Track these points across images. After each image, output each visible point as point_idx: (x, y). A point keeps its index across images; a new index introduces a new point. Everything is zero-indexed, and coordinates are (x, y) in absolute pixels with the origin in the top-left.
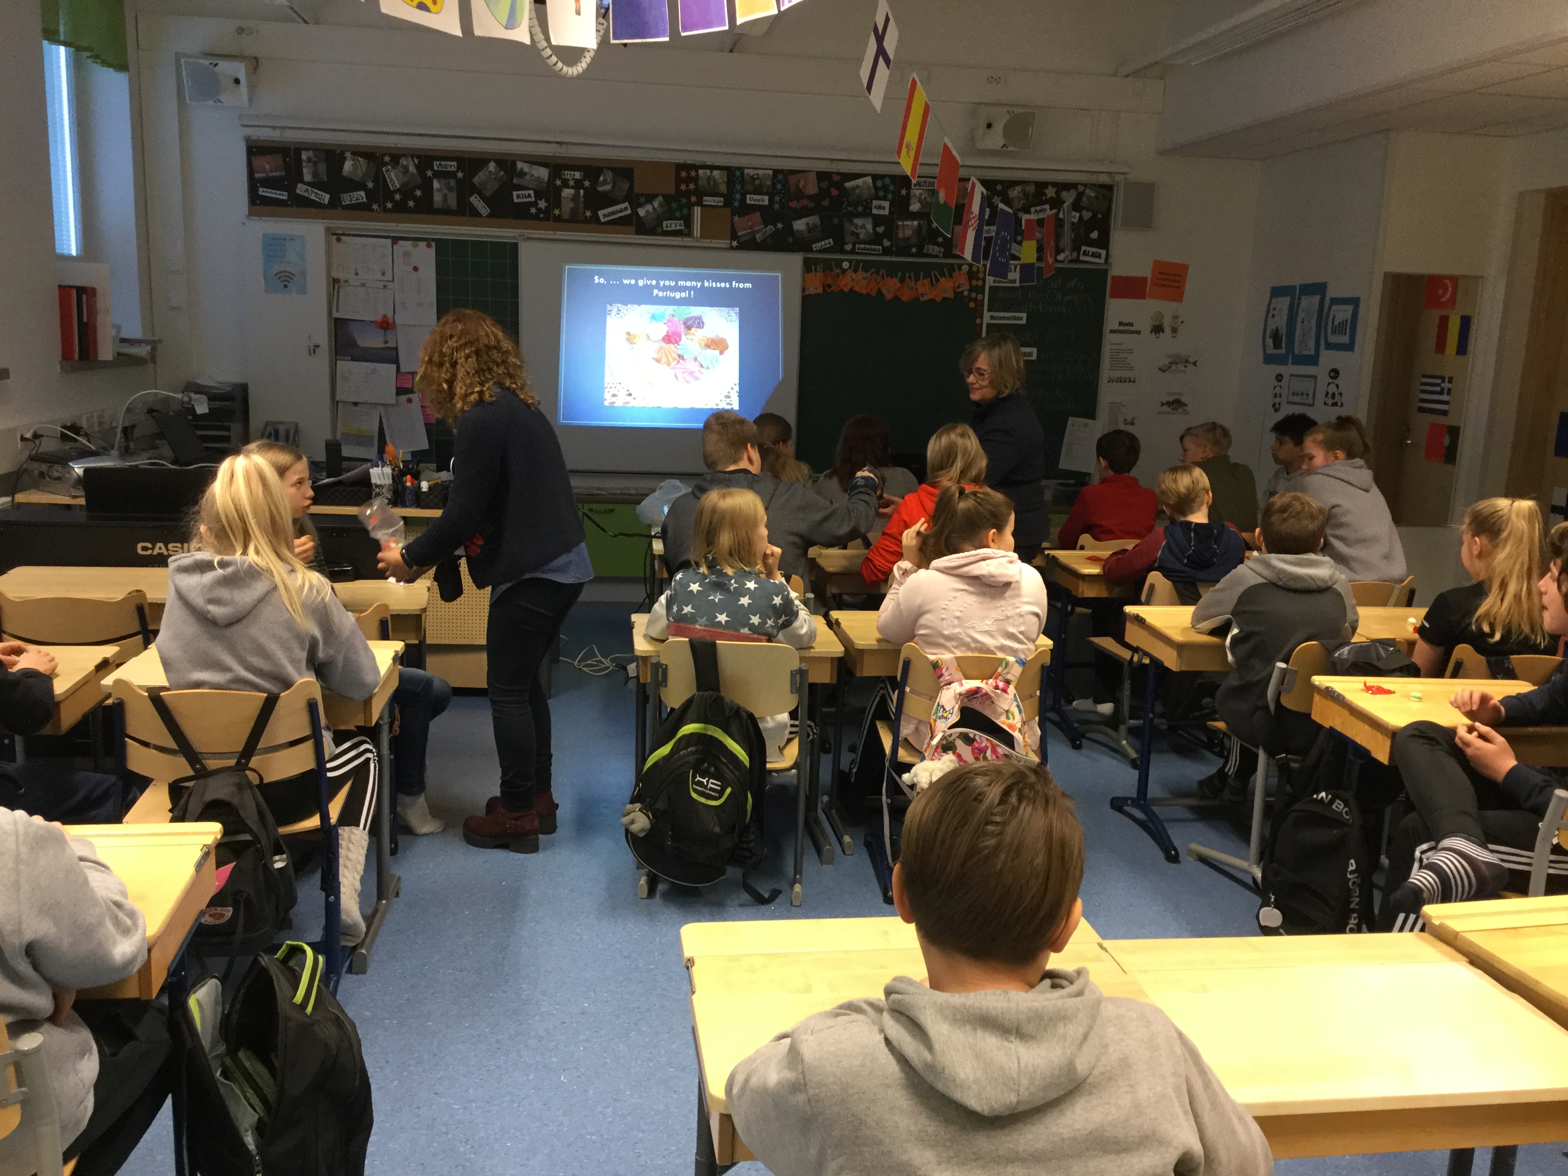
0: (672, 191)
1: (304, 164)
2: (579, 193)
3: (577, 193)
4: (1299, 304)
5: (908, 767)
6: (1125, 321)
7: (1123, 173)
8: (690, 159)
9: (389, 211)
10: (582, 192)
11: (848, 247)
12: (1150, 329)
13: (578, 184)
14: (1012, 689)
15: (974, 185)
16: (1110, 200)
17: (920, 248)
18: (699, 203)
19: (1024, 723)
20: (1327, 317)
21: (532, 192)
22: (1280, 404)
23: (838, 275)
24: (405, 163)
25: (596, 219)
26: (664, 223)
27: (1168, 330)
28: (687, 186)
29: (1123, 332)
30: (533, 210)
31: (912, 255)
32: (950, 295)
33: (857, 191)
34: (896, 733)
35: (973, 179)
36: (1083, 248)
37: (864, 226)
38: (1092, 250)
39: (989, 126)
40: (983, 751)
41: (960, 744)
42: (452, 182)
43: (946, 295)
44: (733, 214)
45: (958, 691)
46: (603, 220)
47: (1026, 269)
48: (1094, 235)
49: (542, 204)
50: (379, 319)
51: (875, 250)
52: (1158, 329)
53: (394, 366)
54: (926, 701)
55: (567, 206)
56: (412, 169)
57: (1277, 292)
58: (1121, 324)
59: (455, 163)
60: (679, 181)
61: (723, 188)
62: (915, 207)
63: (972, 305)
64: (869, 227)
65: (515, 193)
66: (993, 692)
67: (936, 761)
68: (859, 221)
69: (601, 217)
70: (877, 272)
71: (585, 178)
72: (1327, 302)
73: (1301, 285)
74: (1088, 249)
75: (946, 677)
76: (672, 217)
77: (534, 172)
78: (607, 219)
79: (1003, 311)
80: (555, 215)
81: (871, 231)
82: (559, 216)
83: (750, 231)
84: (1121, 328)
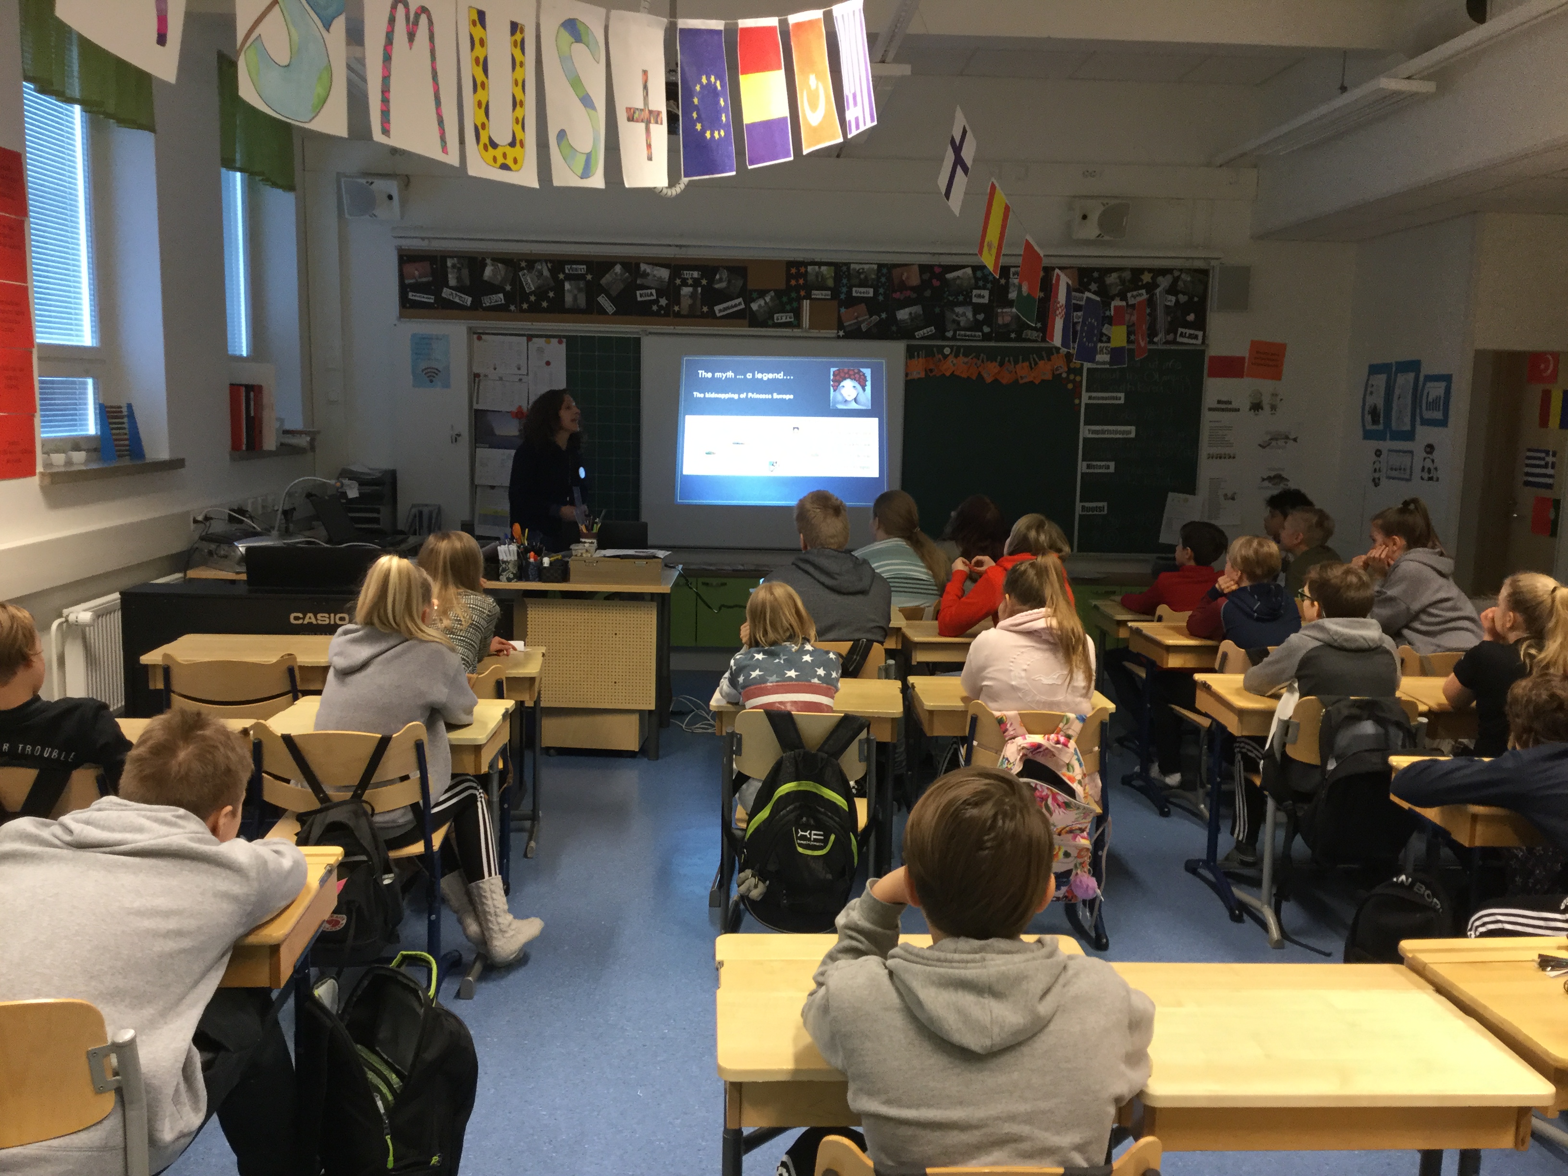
0: (783, 286)
1: (449, 270)
2: (697, 291)
3: (695, 291)
4: (1395, 380)
6: (1224, 399)
7: (1217, 259)
8: (800, 257)
9: (524, 311)
10: (699, 289)
12: (1248, 408)
13: (696, 283)
14: (1072, 744)
15: (1058, 276)
16: (1205, 284)
17: (1019, 333)
18: (808, 297)
19: (1084, 775)
20: (1422, 394)
21: (654, 291)
22: (1379, 479)
23: (940, 360)
24: (540, 267)
25: (712, 315)
26: (776, 316)
27: (1267, 407)
28: (797, 281)
29: (1223, 410)
30: (655, 308)
31: (1010, 340)
32: (1048, 376)
35: (1057, 268)
36: (1180, 330)
37: (965, 314)
38: (1188, 331)
39: (1085, 217)
42: (582, 284)
43: (1044, 377)
44: (840, 306)
45: (1021, 745)
46: (718, 315)
47: (1116, 354)
49: (663, 302)
50: (514, 409)
51: (975, 336)
52: (1256, 407)
54: (991, 753)
55: (686, 302)
56: (546, 273)
57: (1375, 369)
58: (1219, 402)
59: (585, 267)
60: (789, 277)
61: (830, 283)
62: (1013, 295)
63: (1070, 386)
64: (970, 315)
65: (638, 293)
66: (1053, 746)
68: (959, 310)
69: (717, 312)
70: (978, 357)
71: (702, 277)
72: (1422, 379)
73: (1396, 363)
74: (1184, 330)
75: (1011, 732)
76: (783, 311)
77: (655, 272)
78: (722, 314)
79: (1100, 392)
80: (675, 310)
81: (971, 319)
82: (679, 312)
83: (855, 321)
84: (1219, 406)
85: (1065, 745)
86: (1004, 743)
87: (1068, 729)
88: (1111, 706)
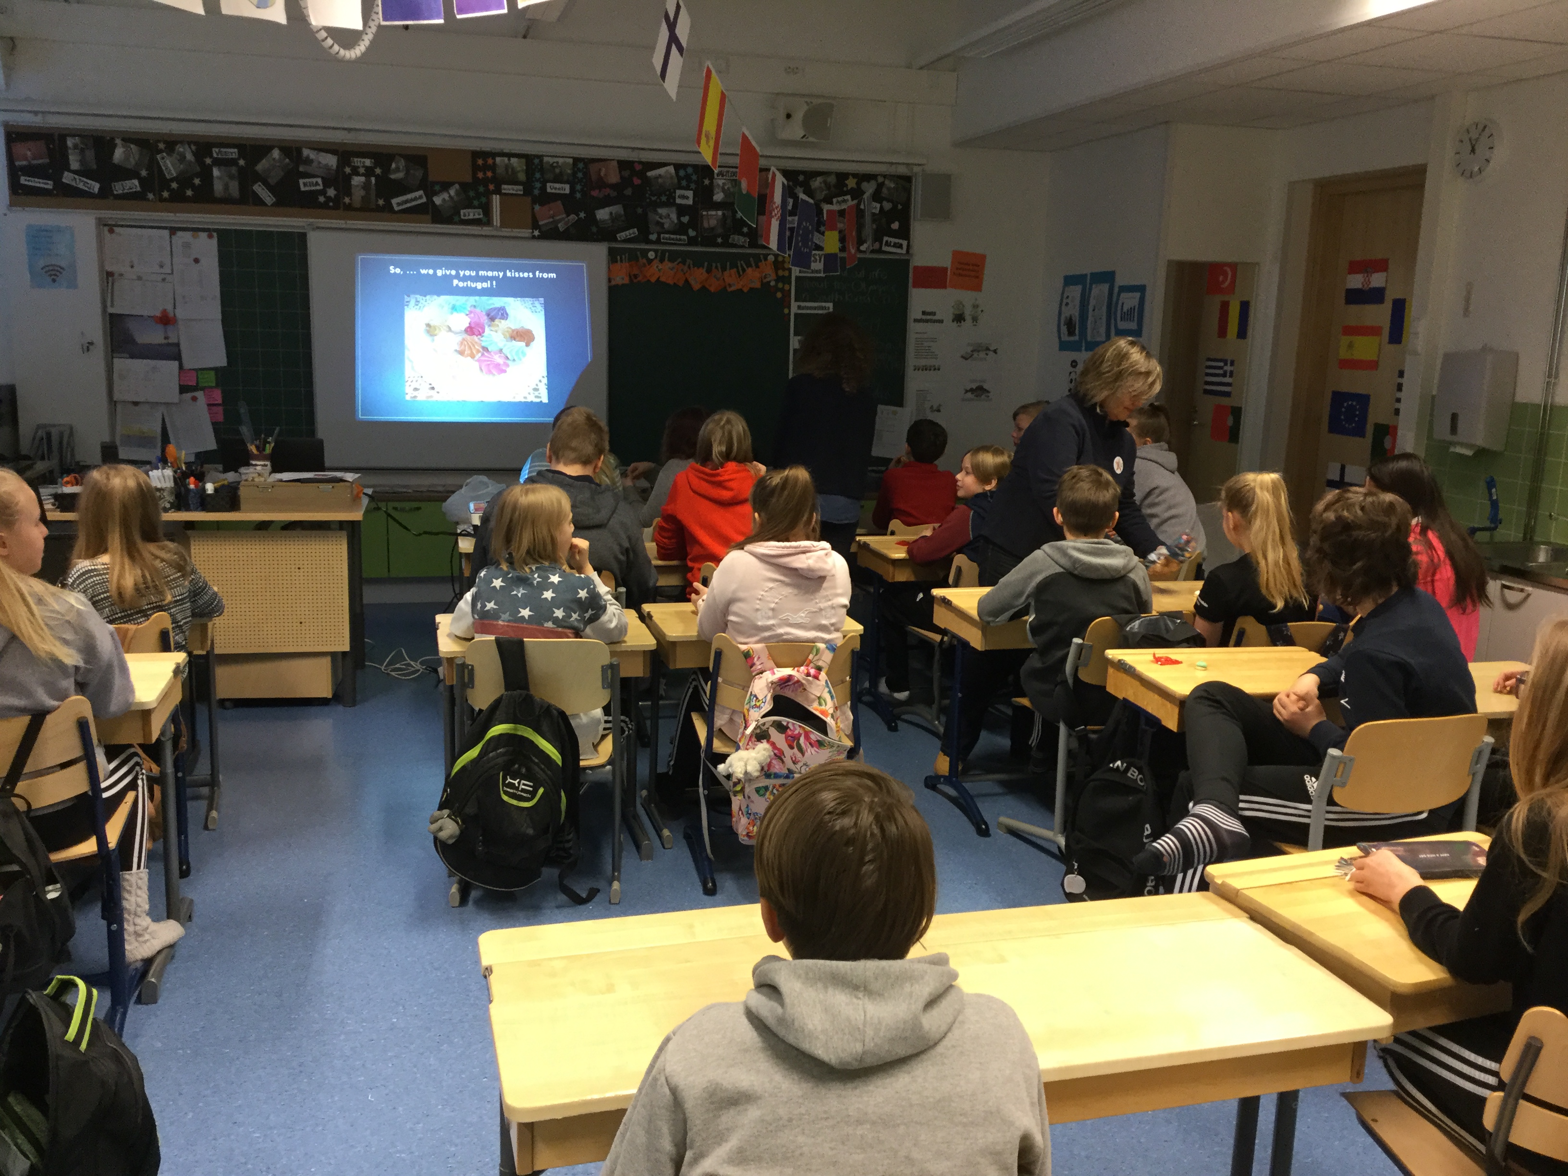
0: (468, 179)
1: (70, 151)
2: (370, 182)
3: (368, 181)
4: (1090, 291)
5: (723, 758)
6: (928, 310)
7: (919, 165)
8: (487, 146)
9: (165, 200)
10: (373, 179)
11: (653, 237)
12: (952, 318)
13: (369, 172)
14: (823, 676)
15: (774, 175)
16: (908, 192)
17: (726, 237)
18: (498, 191)
19: (836, 708)
20: (1117, 303)
21: (319, 180)
23: (644, 265)
24: (181, 150)
25: (389, 208)
26: (462, 212)
27: (968, 318)
28: (485, 174)
29: (927, 321)
30: (322, 199)
31: (717, 245)
32: (757, 285)
33: (660, 180)
34: (710, 723)
35: (773, 169)
36: (885, 239)
37: (668, 216)
38: (893, 240)
39: (789, 116)
40: (796, 738)
41: (774, 733)
42: (234, 170)
43: (753, 285)
44: (534, 202)
45: (770, 680)
46: (396, 209)
47: (830, 259)
48: (895, 226)
49: (331, 192)
50: (158, 314)
51: (680, 240)
52: (959, 318)
53: (176, 363)
54: (738, 691)
55: (358, 194)
56: (189, 157)
57: (1069, 281)
58: (924, 313)
59: (236, 150)
60: (475, 168)
61: (522, 177)
62: (719, 197)
63: (779, 295)
64: (674, 216)
65: (301, 181)
66: (804, 679)
67: (750, 750)
68: (662, 211)
69: (395, 206)
70: (684, 263)
71: (377, 164)
72: (1116, 290)
73: (1092, 274)
74: (889, 239)
75: (758, 666)
76: (470, 206)
77: (321, 159)
78: (401, 208)
79: (809, 301)
80: (345, 203)
81: (676, 221)
82: (350, 204)
83: (551, 220)
84: (924, 317)
85: (816, 677)
87: (819, 660)
88: (859, 628)
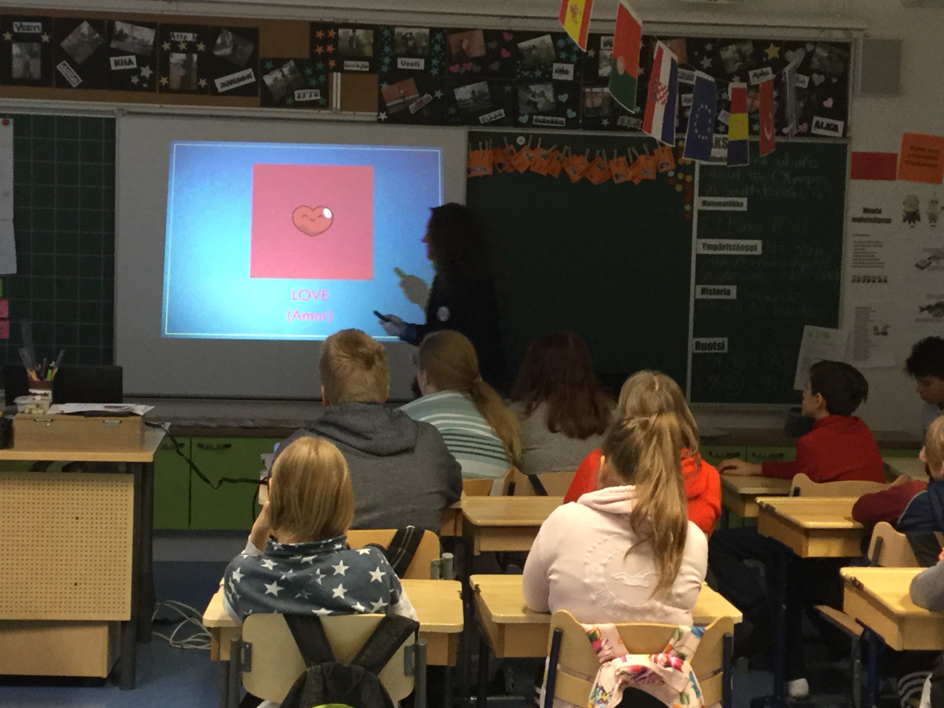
0: (306, 55)
2: (192, 60)
3: (189, 58)
6: (872, 207)
7: (860, 29)
8: (328, 17)
10: (195, 57)
11: (524, 119)
12: (901, 218)
13: (191, 48)
14: (687, 666)
15: (661, 51)
16: (846, 61)
17: (613, 120)
18: (339, 68)
21: (133, 58)
23: (512, 153)
25: (211, 90)
26: (296, 93)
27: (924, 218)
28: (325, 48)
29: (869, 220)
30: (135, 80)
31: (602, 128)
32: (652, 176)
33: (534, 52)
36: (816, 119)
37: (543, 94)
38: (826, 121)
42: (36, 47)
43: (645, 176)
44: (381, 81)
45: (617, 668)
46: (220, 90)
47: (736, 145)
48: (829, 103)
49: (146, 72)
51: (557, 122)
52: (912, 217)
54: (581, 682)
55: (177, 73)
58: (866, 211)
59: (40, 24)
60: (314, 42)
61: (368, 51)
62: (605, 71)
63: (679, 188)
64: (550, 95)
65: (112, 59)
66: (662, 670)
68: (536, 88)
69: (218, 86)
70: (560, 149)
71: (199, 40)
74: (821, 120)
75: (606, 652)
76: (306, 86)
77: (136, 34)
78: (226, 89)
79: (716, 196)
80: (161, 83)
81: (552, 100)
82: (167, 85)
83: (402, 100)
84: (866, 216)
85: (678, 668)
86: (598, 666)
87: (682, 646)
88: (737, 615)
